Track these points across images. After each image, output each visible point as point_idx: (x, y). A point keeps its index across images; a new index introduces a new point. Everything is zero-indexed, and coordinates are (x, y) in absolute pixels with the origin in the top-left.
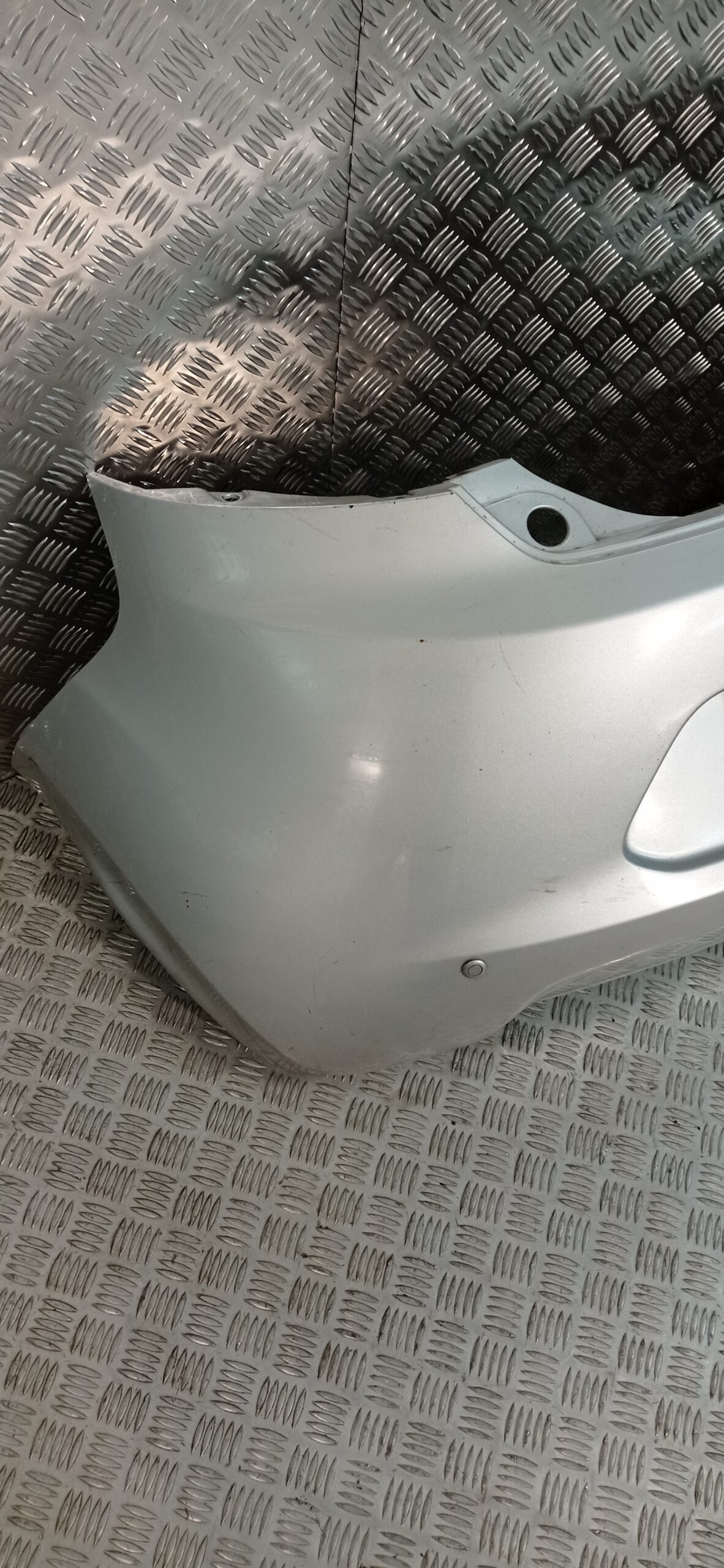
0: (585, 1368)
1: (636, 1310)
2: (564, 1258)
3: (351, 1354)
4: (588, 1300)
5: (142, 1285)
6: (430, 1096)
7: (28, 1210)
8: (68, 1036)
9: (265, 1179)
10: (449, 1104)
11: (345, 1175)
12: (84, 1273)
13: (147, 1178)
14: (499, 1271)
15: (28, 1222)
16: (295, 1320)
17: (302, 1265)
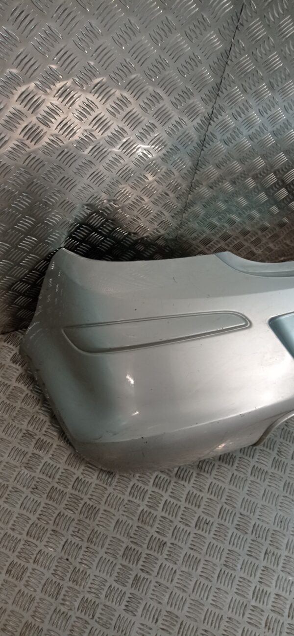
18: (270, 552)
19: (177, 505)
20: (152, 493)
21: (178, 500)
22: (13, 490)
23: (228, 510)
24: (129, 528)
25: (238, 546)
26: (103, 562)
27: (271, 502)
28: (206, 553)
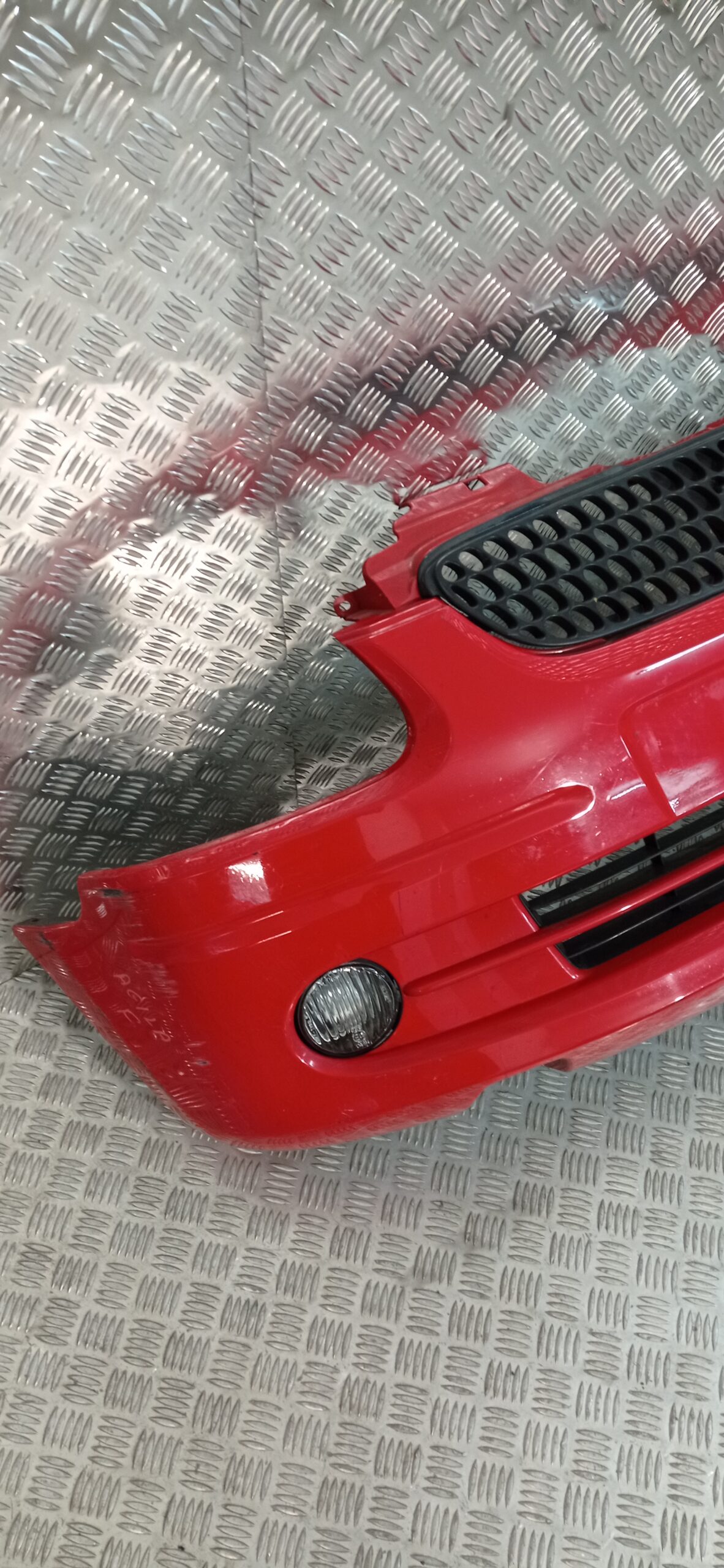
0: (628, 1552)
1: (674, 1481)
2: (595, 1433)
3: (385, 1556)
4: (624, 1475)
5: (166, 1499)
6: (445, 1272)
7: (47, 1429)
8: (76, 1242)
9: (284, 1377)
10: (466, 1278)
11: (364, 1364)
12: (107, 1491)
13: (164, 1385)
14: (530, 1452)
15: (48, 1441)
16: (324, 1524)
17: (327, 1463)
18: (682, 1412)
19: (429, 1345)
20: (364, 1332)
21: (431, 1332)
22: (19, 1401)
23: (560, 1330)
24: (320, 1432)
25: (601, 1414)
26: (272, 1533)
27: (660, 1285)
28: (525, 1452)
